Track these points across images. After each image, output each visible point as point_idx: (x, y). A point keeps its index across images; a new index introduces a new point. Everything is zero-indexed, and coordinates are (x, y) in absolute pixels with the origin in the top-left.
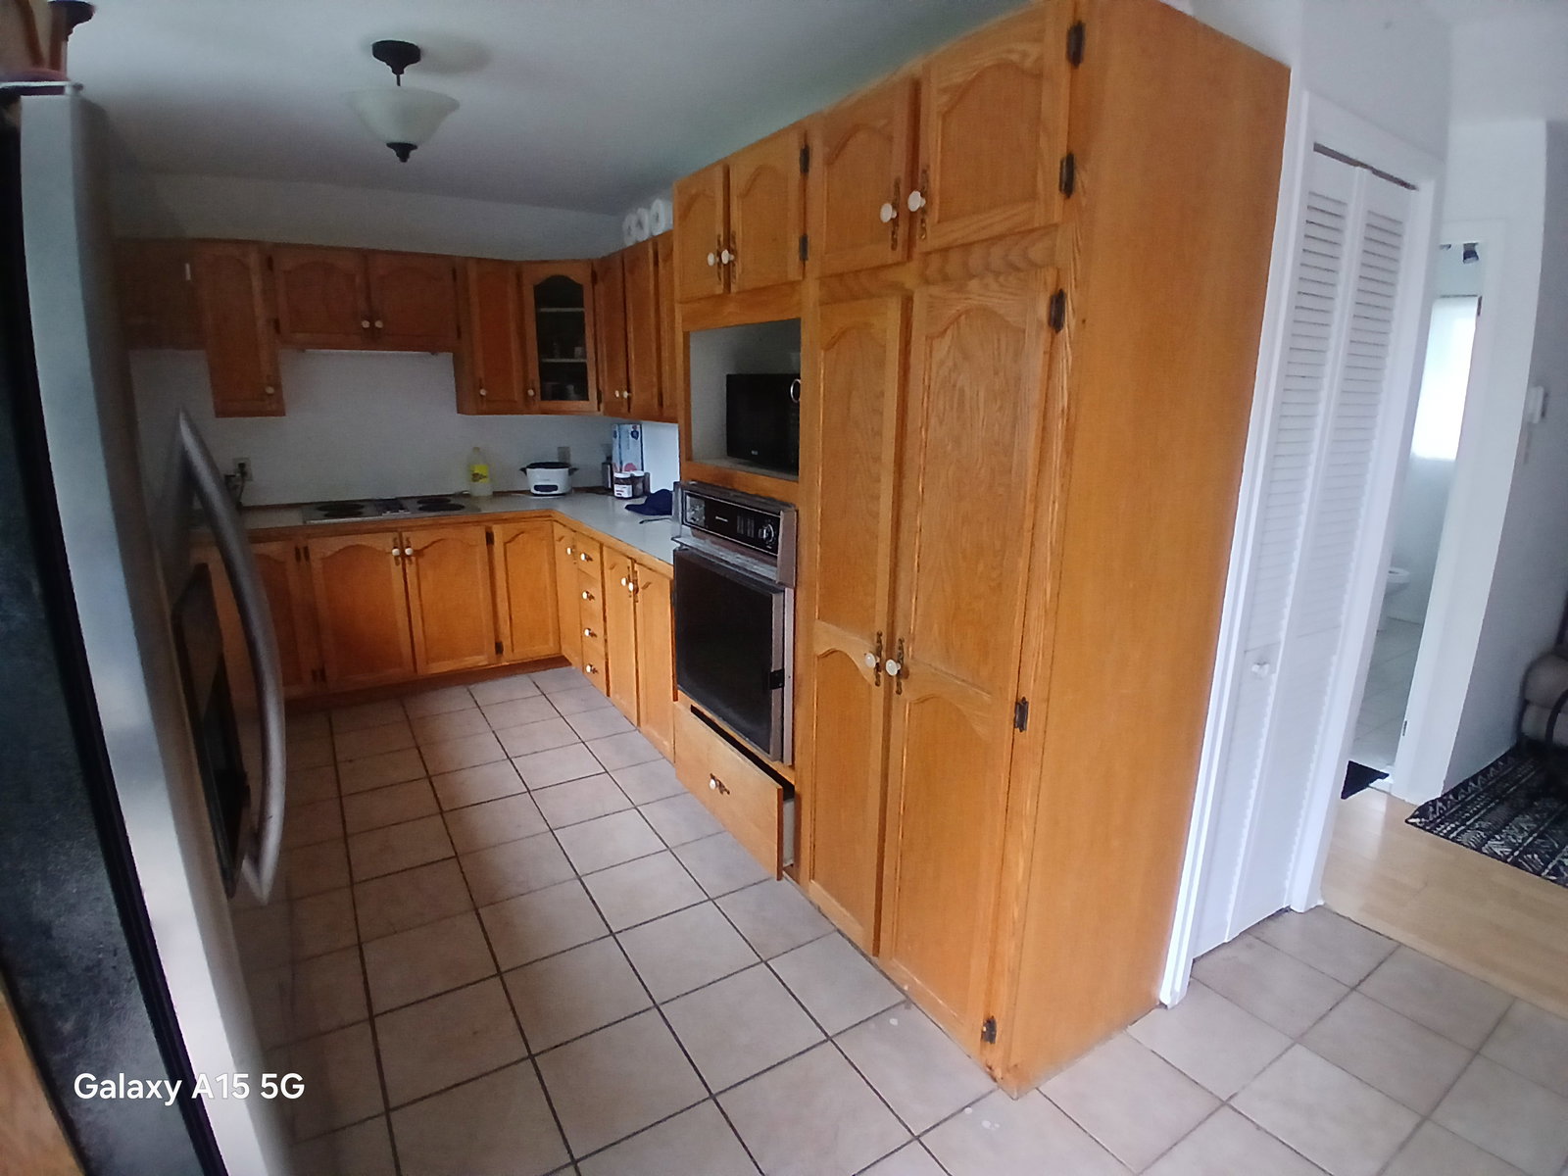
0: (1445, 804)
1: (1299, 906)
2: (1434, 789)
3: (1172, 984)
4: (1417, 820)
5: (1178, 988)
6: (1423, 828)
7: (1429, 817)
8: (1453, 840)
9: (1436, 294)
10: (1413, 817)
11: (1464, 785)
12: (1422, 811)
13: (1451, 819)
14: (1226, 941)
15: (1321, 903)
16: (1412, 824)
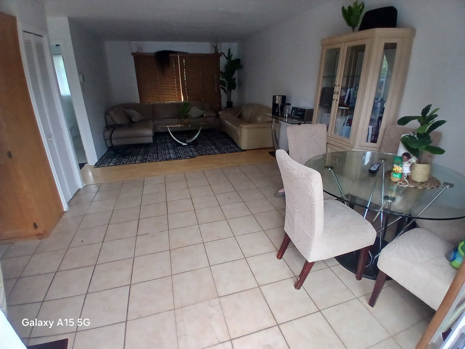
0: (99, 162)
1: (81, 187)
2: (96, 160)
3: (65, 208)
4: (96, 167)
5: (67, 207)
6: (97, 167)
7: (97, 165)
8: (103, 167)
9: (53, 54)
10: (95, 166)
11: (101, 158)
12: (96, 165)
13: (102, 164)
14: (71, 198)
15: (85, 185)
16: (95, 167)
